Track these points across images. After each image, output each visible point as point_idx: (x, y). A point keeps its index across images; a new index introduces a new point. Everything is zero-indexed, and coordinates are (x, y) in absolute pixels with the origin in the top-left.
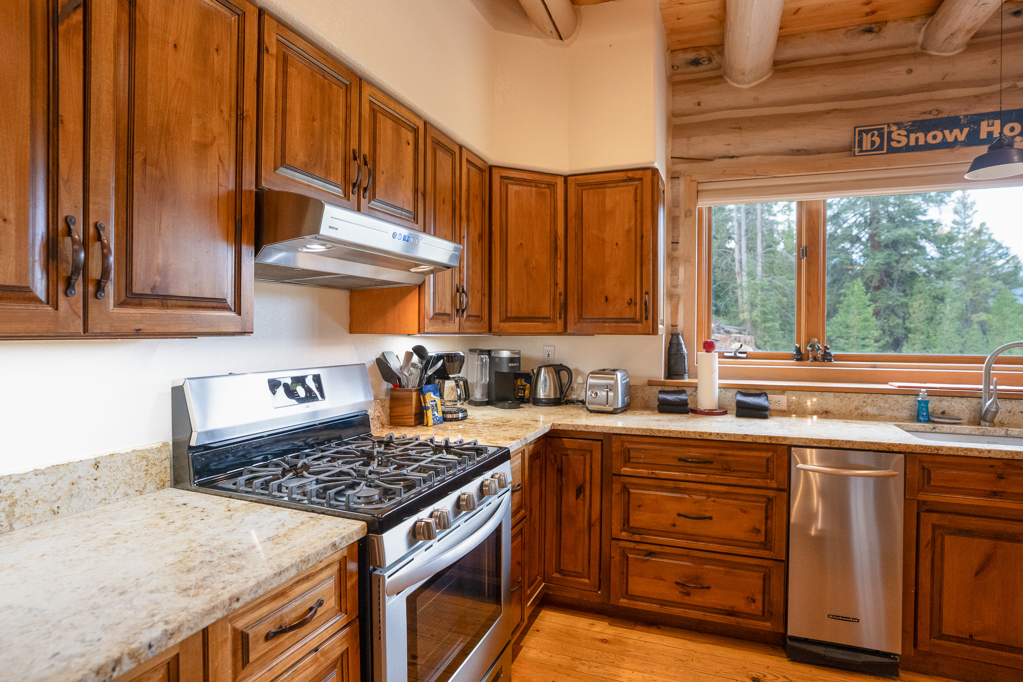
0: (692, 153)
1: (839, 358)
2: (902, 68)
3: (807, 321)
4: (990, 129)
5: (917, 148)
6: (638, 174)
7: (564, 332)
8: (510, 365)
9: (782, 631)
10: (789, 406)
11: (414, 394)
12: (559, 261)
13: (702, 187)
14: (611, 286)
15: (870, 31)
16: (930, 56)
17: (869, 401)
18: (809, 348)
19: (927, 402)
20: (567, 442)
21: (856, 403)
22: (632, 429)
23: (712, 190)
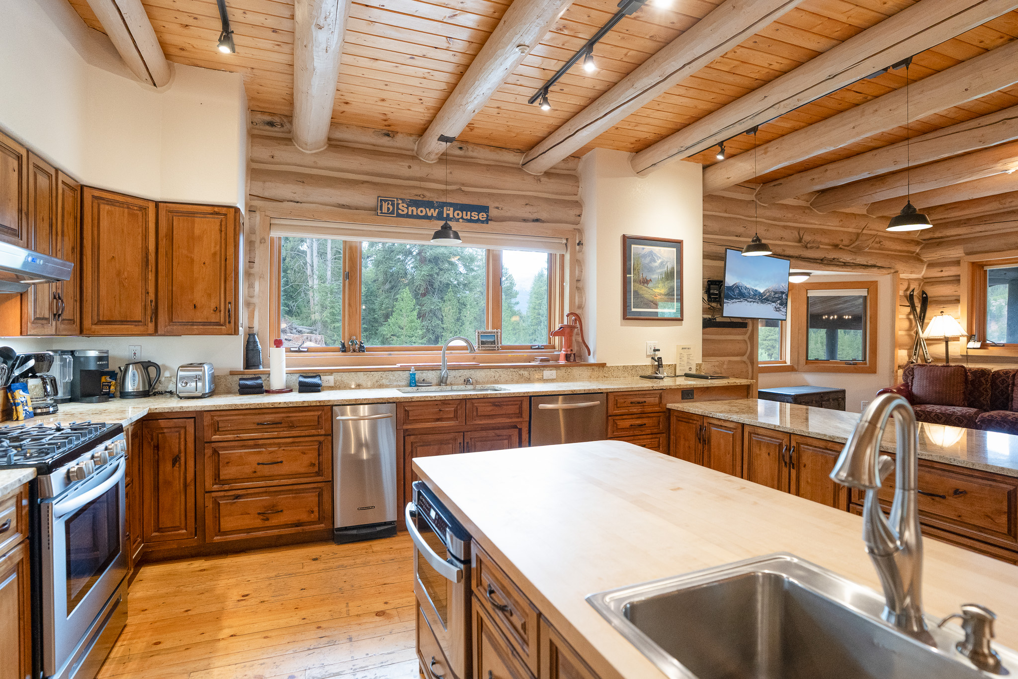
0: (266, 194)
1: (369, 350)
2: (406, 164)
3: (349, 324)
4: (448, 212)
5: (412, 216)
6: (224, 211)
7: (155, 333)
8: (98, 363)
9: (331, 527)
10: (335, 383)
11: (2, 392)
12: (150, 273)
13: (273, 222)
14: (199, 296)
15: (388, 135)
16: (421, 160)
17: (384, 376)
18: (350, 343)
19: (415, 374)
20: (163, 423)
21: (377, 378)
22: (220, 406)
23: (282, 225)
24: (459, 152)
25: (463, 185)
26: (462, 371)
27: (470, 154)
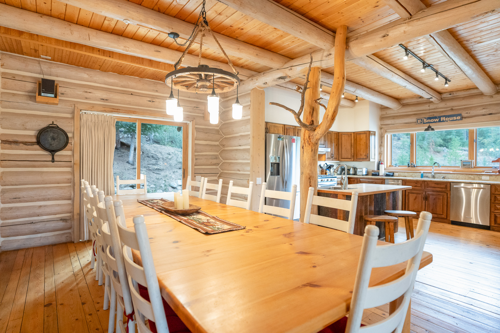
0: (385, 124)
1: (417, 166)
2: (427, 105)
6: (365, 132)
7: (354, 161)
10: (398, 175)
11: (325, 170)
12: (352, 148)
13: (387, 131)
14: (362, 153)
16: (433, 103)
18: (410, 165)
19: (423, 174)
21: (411, 175)
23: (389, 131)
24: (450, 96)
25: (453, 107)
26: (442, 174)
27: (455, 95)
